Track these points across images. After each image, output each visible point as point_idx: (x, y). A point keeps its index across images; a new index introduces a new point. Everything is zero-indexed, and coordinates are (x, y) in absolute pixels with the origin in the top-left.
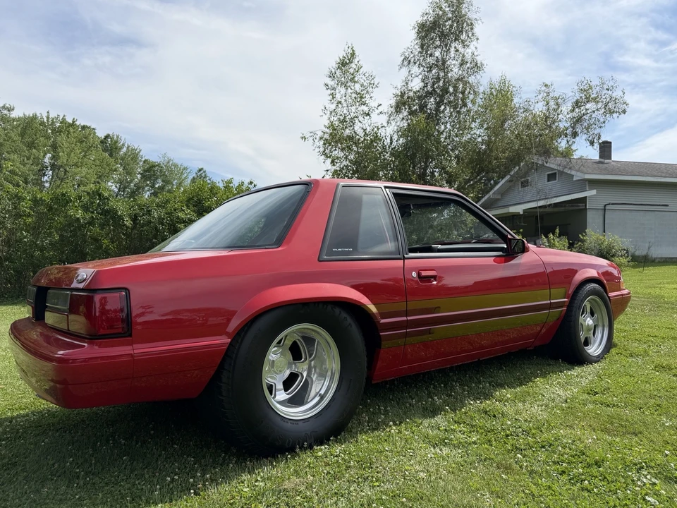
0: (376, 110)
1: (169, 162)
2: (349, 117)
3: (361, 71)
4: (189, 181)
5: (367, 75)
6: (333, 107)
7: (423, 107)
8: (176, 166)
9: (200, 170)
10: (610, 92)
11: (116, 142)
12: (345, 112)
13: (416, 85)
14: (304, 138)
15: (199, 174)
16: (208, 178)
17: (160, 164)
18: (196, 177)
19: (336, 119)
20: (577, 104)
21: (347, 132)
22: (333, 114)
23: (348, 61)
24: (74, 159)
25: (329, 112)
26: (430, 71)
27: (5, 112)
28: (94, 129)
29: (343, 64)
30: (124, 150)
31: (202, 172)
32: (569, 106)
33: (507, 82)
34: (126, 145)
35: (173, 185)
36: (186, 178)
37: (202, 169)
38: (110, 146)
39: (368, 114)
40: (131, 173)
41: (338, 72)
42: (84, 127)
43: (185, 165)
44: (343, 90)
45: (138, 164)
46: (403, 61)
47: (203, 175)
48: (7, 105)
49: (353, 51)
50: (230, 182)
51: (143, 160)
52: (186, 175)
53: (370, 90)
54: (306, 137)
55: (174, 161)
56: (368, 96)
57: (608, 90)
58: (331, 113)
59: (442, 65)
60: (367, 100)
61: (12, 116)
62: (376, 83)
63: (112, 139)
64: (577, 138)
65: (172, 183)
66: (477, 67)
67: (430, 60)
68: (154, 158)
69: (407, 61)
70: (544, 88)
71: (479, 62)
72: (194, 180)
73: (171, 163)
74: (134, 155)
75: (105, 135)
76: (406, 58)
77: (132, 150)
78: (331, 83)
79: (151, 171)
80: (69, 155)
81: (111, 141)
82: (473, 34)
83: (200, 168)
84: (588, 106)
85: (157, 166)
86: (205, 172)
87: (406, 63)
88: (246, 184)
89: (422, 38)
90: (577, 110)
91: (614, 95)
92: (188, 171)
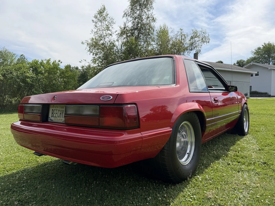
0: (115, 33)
1: (6, 51)
2: (103, 35)
3: (108, 16)
4: (16, 60)
5: (111, 18)
6: (96, 30)
7: (132, 34)
8: (10, 53)
10: (204, 34)
12: (101, 33)
13: (130, 25)
14: (82, 43)
15: (21, 57)
16: (25, 59)
17: (1, 51)
18: (20, 58)
19: (97, 35)
20: (192, 38)
21: (102, 42)
22: (96, 33)
23: (102, 11)
25: (94, 32)
26: (135, 19)
29: (101, 13)
31: (23, 56)
32: (189, 38)
33: (166, 27)
35: (8, 62)
36: (15, 59)
37: (23, 55)
39: (111, 35)
41: (98, 16)
43: (14, 53)
44: (100, 24)
46: (124, 14)
47: (23, 58)
49: (104, 7)
50: (49, 61)
52: (14, 57)
53: (112, 24)
54: (84, 42)
55: (9, 51)
56: (111, 27)
57: (204, 33)
58: (95, 33)
59: (140, 17)
60: (111, 28)
62: (114, 22)
64: (192, 51)
65: (8, 61)
66: (154, 20)
67: (136, 15)
69: (126, 14)
70: (180, 31)
71: (155, 18)
72: (19, 60)
73: (7, 51)
76: (125, 13)
78: (95, 20)
82: (152, 7)
83: (22, 54)
84: (196, 39)
86: (24, 56)
87: (125, 16)
88: (57, 62)
89: (132, 5)
90: (192, 40)
91: (205, 35)
92: (16, 55)
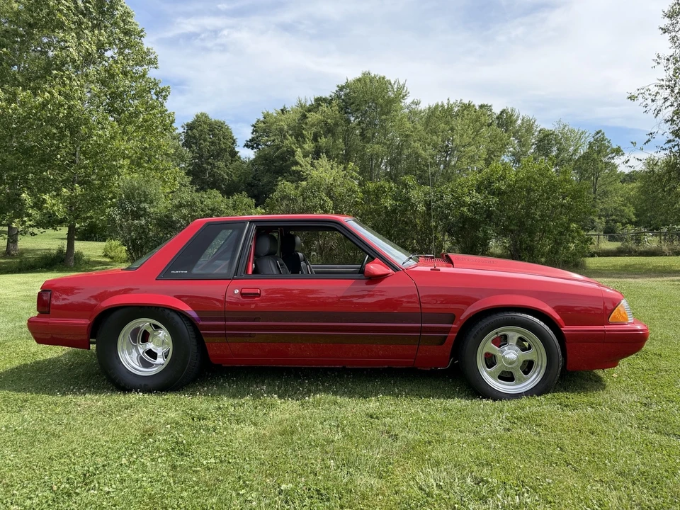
1: (564, 129)
4: (585, 146)
8: (572, 131)
9: (598, 133)
11: (511, 116)
15: (597, 137)
16: (606, 141)
17: (555, 132)
18: (593, 141)
24: (466, 140)
27: (414, 106)
28: (490, 106)
30: (519, 122)
31: (600, 135)
34: (521, 117)
36: (583, 143)
37: (600, 131)
38: (505, 120)
40: (525, 145)
42: (481, 107)
43: (582, 129)
45: (533, 134)
47: (601, 138)
48: (415, 100)
51: (538, 129)
52: (583, 139)
55: (571, 127)
61: (419, 109)
63: (507, 113)
65: (567, 150)
68: (548, 127)
72: (590, 144)
73: (567, 129)
74: (529, 126)
75: (501, 110)
77: (528, 121)
79: (546, 140)
80: (462, 136)
81: (507, 116)
83: (597, 130)
85: (551, 134)
86: (603, 134)
92: (587, 135)
